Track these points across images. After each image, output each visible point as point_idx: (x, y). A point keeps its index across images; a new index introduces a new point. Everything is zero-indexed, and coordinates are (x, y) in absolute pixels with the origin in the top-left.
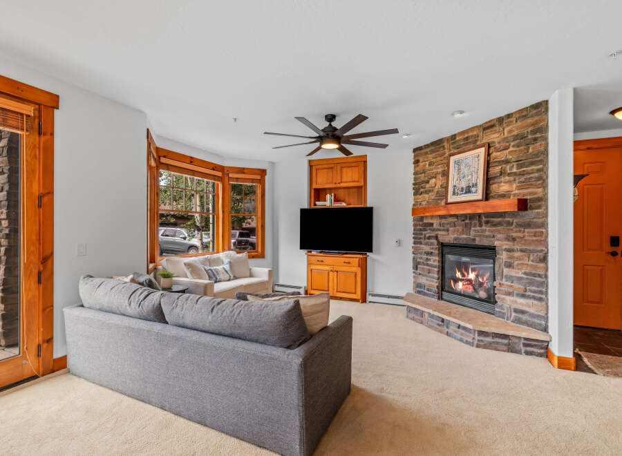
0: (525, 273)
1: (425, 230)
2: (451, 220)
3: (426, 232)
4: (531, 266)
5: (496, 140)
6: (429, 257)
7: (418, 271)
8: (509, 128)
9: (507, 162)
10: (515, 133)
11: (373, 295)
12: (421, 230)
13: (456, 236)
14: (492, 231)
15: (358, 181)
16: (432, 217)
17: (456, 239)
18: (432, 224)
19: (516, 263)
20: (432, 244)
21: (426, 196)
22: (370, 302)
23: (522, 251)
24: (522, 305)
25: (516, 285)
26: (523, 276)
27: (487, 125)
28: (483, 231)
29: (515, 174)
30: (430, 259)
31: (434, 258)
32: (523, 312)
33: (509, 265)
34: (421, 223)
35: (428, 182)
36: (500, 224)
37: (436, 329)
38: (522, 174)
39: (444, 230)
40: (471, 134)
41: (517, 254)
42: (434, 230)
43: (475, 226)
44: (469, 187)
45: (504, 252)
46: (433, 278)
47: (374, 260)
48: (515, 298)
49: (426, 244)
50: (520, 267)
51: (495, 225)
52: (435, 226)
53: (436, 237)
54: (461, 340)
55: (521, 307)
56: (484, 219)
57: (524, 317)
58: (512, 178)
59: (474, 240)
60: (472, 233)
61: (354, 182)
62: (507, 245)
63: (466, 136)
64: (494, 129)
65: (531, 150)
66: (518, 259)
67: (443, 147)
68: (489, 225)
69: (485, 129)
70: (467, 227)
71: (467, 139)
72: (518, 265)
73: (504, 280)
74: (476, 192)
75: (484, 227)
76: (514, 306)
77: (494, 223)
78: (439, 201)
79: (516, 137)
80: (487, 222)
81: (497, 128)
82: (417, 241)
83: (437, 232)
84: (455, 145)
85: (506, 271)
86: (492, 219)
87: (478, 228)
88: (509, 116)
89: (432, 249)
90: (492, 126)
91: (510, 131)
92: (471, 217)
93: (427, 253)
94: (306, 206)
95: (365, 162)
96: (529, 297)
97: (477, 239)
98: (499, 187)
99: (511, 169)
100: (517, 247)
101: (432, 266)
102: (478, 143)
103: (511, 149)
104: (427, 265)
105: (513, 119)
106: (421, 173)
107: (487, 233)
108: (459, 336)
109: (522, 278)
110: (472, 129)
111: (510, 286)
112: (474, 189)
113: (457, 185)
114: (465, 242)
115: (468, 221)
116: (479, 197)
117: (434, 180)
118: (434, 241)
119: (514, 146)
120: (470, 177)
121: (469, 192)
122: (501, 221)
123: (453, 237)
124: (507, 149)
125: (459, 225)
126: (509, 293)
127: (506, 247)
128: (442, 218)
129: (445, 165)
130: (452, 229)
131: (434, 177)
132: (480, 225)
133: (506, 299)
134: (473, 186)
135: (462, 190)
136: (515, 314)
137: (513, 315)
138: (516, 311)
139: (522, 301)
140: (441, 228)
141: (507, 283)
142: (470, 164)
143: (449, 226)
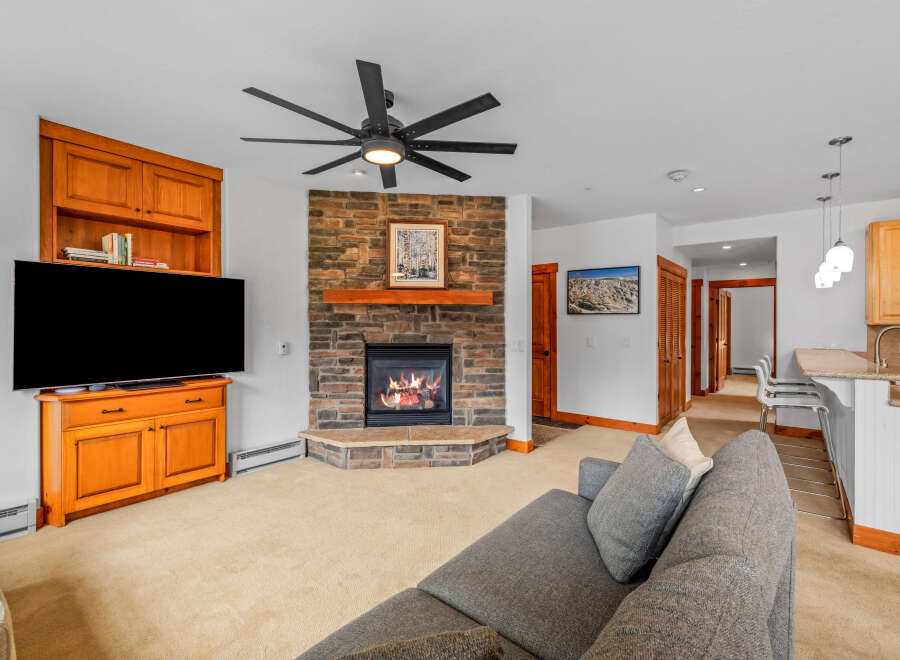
0: (487, 370)
1: (338, 325)
2: (387, 311)
3: (338, 329)
4: (493, 362)
5: (455, 221)
6: (346, 367)
7: (321, 392)
8: (468, 211)
9: (467, 248)
10: (477, 219)
11: (243, 457)
12: (328, 325)
13: (397, 333)
14: (450, 327)
15: (198, 220)
16: (352, 306)
17: (395, 337)
18: (352, 317)
19: (476, 360)
20: (354, 346)
21: (339, 272)
22: (238, 472)
23: (484, 347)
24: (483, 404)
25: (478, 385)
26: (484, 373)
27: (445, 199)
28: (440, 326)
29: (478, 264)
30: (348, 371)
31: (357, 367)
32: (485, 411)
33: (469, 364)
34: (327, 314)
35: (343, 251)
36: (458, 318)
37: (412, 465)
38: (484, 265)
39: (376, 325)
40: (420, 202)
41: (478, 351)
42: (358, 325)
43: (427, 320)
44: (424, 270)
45: (463, 350)
46: (356, 397)
47: (241, 386)
48: (475, 399)
49: (342, 347)
50: (481, 364)
51: (454, 320)
52: (358, 319)
53: (363, 337)
54: (454, 464)
55: (481, 407)
56: (438, 311)
57: (485, 416)
58: (475, 268)
59: (424, 337)
60: (423, 329)
61: (191, 218)
62: (466, 341)
63: (414, 202)
64: (452, 206)
65: (492, 243)
66: (480, 356)
67: (376, 205)
68: (446, 319)
69: (441, 203)
70: (417, 321)
71: (416, 206)
72: (478, 362)
73: (463, 381)
74: (435, 278)
75: (439, 322)
76: (477, 407)
77: (453, 317)
78: (365, 283)
79: (478, 225)
80: (444, 316)
81: (455, 206)
82: (317, 342)
83: (362, 329)
84: (396, 209)
85: (465, 371)
86: (451, 312)
87: (430, 323)
88: (471, 198)
89: (354, 354)
90: (451, 203)
91: (470, 216)
92: (422, 308)
93: (342, 362)
94: (33, 256)
95: (217, 183)
96: (490, 394)
97: (429, 336)
98: (458, 275)
99: (471, 257)
100: (479, 344)
101: (352, 380)
102: (431, 216)
103: (471, 236)
104: (344, 379)
105: (475, 203)
106: (329, 234)
107: (444, 329)
108: (449, 461)
109: (484, 376)
110: (424, 196)
111: (470, 387)
112: (431, 274)
113: (405, 265)
114: (411, 341)
115: (416, 313)
116: (441, 284)
117: (355, 250)
118: (357, 341)
119: (474, 233)
120: (424, 258)
121: (426, 276)
122: (460, 315)
123: (391, 334)
124: (466, 234)
125: (401, 318)
126: (469, 395)
127: (465, 344)
128: (371, 307)
129: (378, 233)
130: (389, 323)
131: (355, 246)
132: (434, 319)
133: (464, 402)
134: (430, 270)
135: (413, 272)
136: (476, 416)
137: (474, 417)
138: (479, 412)
139: (483, 400)
140: (371, 322)
141: (468, 384)
142: (424, 240)
143: (384, 319)
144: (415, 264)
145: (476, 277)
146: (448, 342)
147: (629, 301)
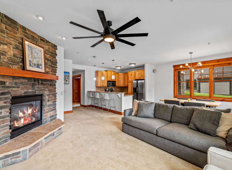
0: (53, 102)
2: (22, 80)
4: (54, 99)
5: (45, 48)
8: (49, 47)
9: (48, 60)
10: (51, 50)
13: (25, 91)
14: (44, 87)
17: (26, 93)
18: (4, 83)
20: (6, 98)
23: (52, 94)
24: (52, 114)
25: (51, 107)
31: (7, 110)
33: (49, 101)
37: (50, 142)
38: (52, 67)
39: (17, 87)
41: (51, 96)
42: (8, 87)
43: (36, 85)
44: (38, 65)
45: (47, 96)
46: (7, 126)
48: (50, 113)
50: (51, 100)
51: (45, 85)
52: (7, 84)
53: (10, 93)
54: (60, 134)
56: (40, 82)
57: (52, 118)
58: (50, 67)
59: (35, 92)
60: (35, 89)
63: (32, 35)
65: (54, 60)
68: (43, 85)
70: (33, 85)
71: (33, 37)
74: (42, 69)
75: (40, 86)
76: (50, 115)
77: (45, 84)
78: (11, 65)
79: (51, 52)
80: (42, 83)
81: (45, 43)
83: (10, 89)
84: (25, 34)
85: (48, 103)
86: (44, 82)
87: (38, 86)
89: (6, 103)
90: (44, 41)
92: (35, 80)
96: (53, 110)
97: (37, 91)
98: (46, 69)
99: (49, 63)
101: (3, 117)
102: (38, 43)
107: (42, 88)
109: (52, 104)
111: (49, 109)
112: (40, 67)
113: (32, 61)
114: (32, 94)
115: (33, 82)
116: (44, 71)
117: (5, 47)
118: (8, 96)
119: (50, 55)
120: (38, 60)
121: (39, 67)
122: (46, 83)
123: (23, 91)
124: (48, 54)
125: (27, 84)
126: (48, 112)
127: (48, 94)
128: (14, 78)
129: (17, 42)
130: (21, 86)
131: (6, 45)
132: (39, 85)
133: (47, 115)
134: (40, 65)
135: (35, 65)
136: (50, 118)
137: (50, 119)
138: (50, 117)
139: (52, 112)
140: (14, 85)
141: (48, 108)
142: (38, 53)
143: (21, 84)
144: (35, 62)
145: (50, 70)
146: (43, 93)
147: (67, 81)
